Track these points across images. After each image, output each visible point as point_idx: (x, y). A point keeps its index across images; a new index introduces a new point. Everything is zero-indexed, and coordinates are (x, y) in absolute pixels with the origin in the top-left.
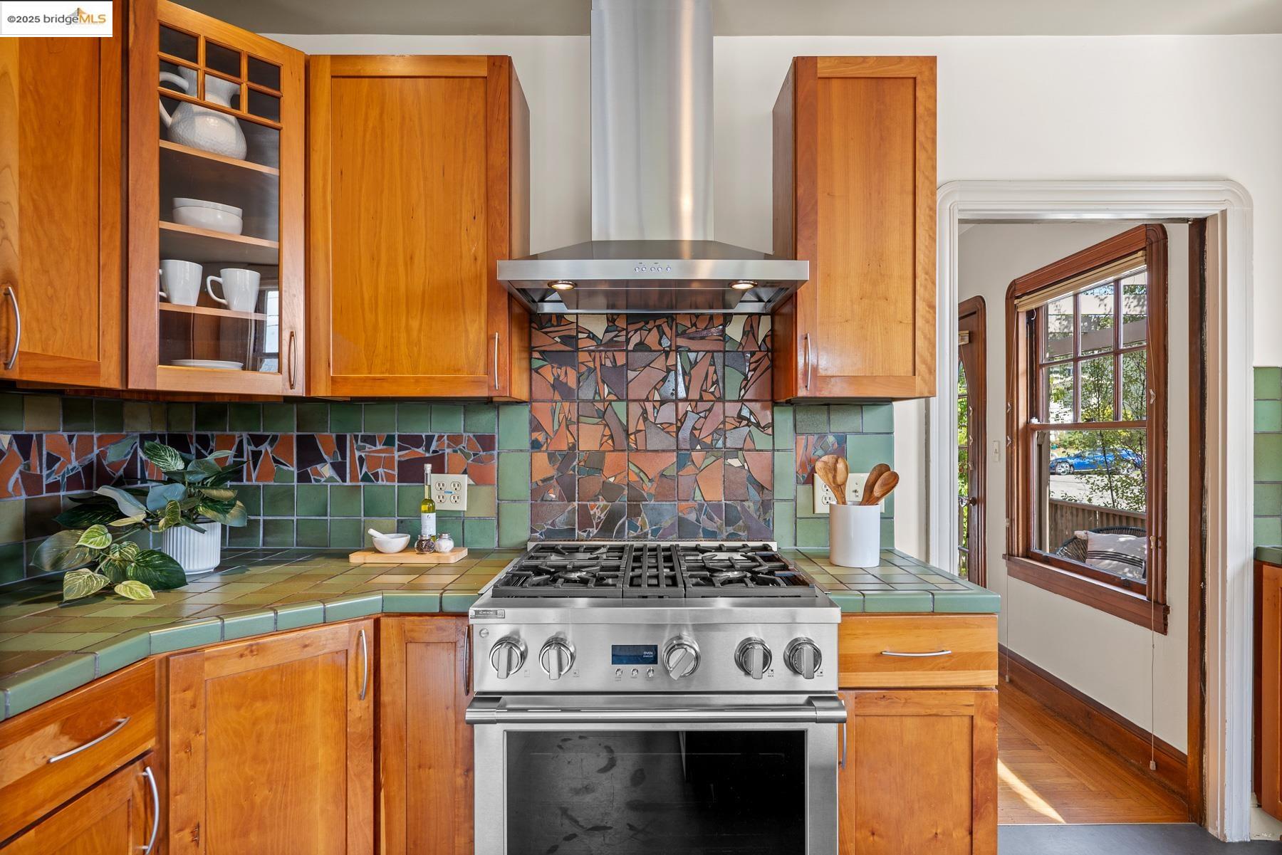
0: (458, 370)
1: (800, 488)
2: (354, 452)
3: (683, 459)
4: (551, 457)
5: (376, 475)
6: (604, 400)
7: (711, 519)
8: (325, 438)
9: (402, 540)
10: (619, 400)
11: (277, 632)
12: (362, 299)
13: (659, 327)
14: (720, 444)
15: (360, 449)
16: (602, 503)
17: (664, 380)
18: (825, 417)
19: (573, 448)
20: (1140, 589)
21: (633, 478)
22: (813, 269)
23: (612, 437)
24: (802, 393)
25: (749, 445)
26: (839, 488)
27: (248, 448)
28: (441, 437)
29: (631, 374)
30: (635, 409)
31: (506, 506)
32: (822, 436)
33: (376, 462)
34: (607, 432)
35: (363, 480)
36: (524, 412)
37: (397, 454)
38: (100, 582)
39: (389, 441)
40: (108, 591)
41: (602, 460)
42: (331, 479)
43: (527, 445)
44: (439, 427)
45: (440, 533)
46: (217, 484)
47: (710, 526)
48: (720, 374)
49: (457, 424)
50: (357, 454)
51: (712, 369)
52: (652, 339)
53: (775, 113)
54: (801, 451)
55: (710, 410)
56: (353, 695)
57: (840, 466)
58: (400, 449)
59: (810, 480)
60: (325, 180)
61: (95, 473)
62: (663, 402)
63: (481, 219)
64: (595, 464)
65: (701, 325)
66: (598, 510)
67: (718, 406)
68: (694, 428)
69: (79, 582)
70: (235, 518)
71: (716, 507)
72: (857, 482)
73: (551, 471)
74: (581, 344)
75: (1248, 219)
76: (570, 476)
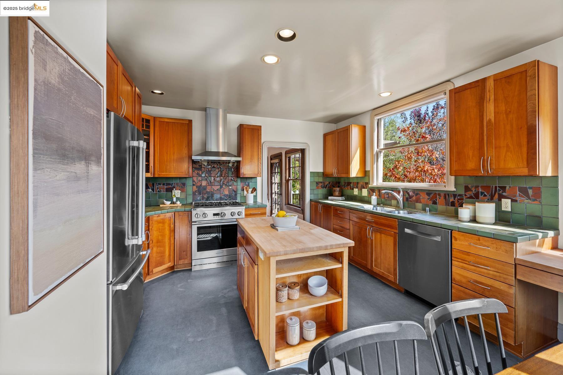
0: (183, 173)
1: (242, 191)
2: (156, 187)
3: (221, 187)
4: (197, 187)
5: (161, 191)
6: (207, 177)
7: (226, 197)
8: (150, 184)
9: (170, 202)
10: (210, 177)
11: (161, 214)
12: (165, 160)
13: (217, 164)
14: (228, 184)
15: (157, 186)
16: (206, 195)
17: (218, 173)
18: (246, 180)
19: (201, 185)
20: (300, 207)
21: (212, 190)
22: (243, 159)
23: (208, 183)
24: (241, 177)
25: (233, 184)
26: (247, 191)
28: (174, 184)
29: (212, 172)
30: (213, 178)
31: (187, 196)
32: (245, 183)
33: (161, 188)
34: (207, 182)
35: (158, 192)
36: (192, 178)
39: (164, 184)
41: (206, 187)
42: (151, 192)
43: (192, 185)
44: (174, 182)
45: (177, 201)
47: (226, 198)
48: (228, 172)
49: (178, 182)
50: (157, 187)
51: (226, 171)
53: (237, 128)
54: (242, 185)
55: (226, 178)
56: (171, 224)
57: (248, 188)
58: (166, 186)
59: (243, 190)
60: (157, 138)
62: (217, 177)
63: (187, 147)
65: (225, 164)
66: (206, 196)
67: (227, 178)
68: (223, 181)
71: (227, 195)
72: (250, 190)
73: (197, 189)
74: (202, 167)
75: (309, 149)
76: (200, 190)
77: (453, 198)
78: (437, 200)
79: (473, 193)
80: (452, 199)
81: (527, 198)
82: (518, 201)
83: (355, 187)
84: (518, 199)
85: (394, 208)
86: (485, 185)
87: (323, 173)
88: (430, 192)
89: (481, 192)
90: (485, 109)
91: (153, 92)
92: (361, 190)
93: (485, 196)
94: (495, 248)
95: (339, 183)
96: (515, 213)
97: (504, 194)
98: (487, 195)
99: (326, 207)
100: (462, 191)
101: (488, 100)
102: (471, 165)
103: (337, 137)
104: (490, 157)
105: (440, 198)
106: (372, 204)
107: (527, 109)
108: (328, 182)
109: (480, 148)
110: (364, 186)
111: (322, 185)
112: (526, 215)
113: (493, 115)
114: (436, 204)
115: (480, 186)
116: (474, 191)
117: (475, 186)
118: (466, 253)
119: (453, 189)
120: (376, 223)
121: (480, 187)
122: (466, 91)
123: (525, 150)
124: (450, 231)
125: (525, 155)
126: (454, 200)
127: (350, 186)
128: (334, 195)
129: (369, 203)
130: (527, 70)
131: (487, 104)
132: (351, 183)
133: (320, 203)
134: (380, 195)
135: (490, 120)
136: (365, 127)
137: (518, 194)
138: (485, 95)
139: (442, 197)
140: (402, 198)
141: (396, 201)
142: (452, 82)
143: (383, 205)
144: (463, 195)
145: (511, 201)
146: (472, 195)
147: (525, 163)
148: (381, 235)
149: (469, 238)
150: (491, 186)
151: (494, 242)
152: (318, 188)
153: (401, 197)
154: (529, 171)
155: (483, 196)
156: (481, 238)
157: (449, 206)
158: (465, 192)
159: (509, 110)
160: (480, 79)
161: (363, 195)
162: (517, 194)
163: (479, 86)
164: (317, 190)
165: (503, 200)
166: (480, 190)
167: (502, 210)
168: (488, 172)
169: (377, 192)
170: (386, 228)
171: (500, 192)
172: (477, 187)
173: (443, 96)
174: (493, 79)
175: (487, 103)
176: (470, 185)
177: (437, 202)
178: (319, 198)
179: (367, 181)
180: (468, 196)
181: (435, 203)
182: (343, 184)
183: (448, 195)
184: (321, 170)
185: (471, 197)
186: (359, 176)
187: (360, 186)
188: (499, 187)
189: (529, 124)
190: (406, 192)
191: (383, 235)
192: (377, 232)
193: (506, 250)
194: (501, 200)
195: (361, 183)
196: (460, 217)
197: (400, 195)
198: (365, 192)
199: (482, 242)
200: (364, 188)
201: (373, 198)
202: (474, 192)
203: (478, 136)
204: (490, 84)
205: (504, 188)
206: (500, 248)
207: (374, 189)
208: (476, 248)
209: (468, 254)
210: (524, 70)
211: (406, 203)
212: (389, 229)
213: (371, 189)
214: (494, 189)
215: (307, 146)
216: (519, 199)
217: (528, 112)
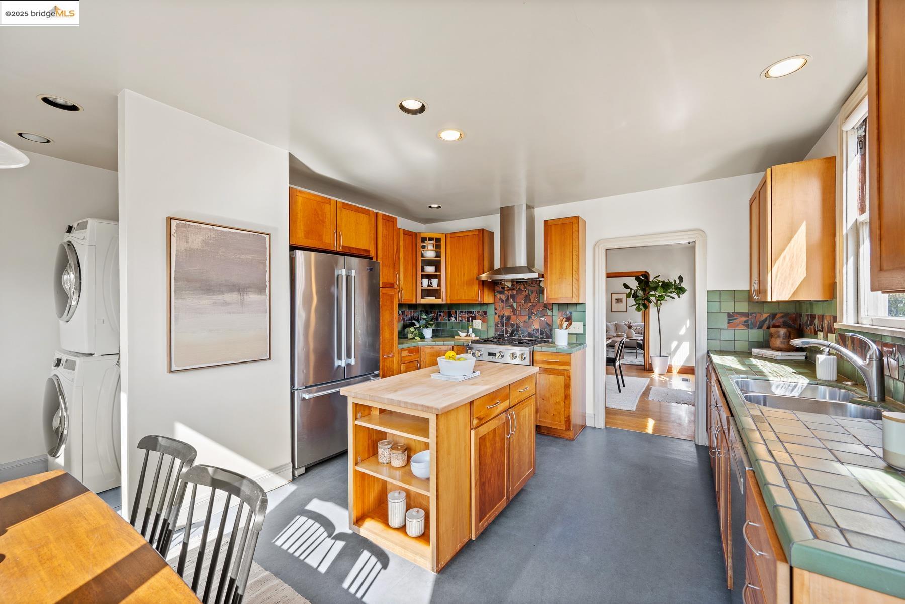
3: (530, 317)
4: (499, 316)
6: (511, 303)
8: (453, 311)
9: (465, 334)
10: (515, 303)
13: (524, 284)
14: (539, 314)
16: (510, 328)
17: (525, 298)
18: (566, 307)
19: (504, 314)
21: (518, 322)
22: (546, 275)
23: (513, 312)
25: (546, 314)
27: (439, 314)
28: (476, 312)
29: (518, 296)
30: (518, 305)
31: (489, 328)
33: (462, 317)
34: (512, 310)
35: (460, 321)
36: (493, 306)
37: (467, 315)
38: (413, 337)
39: (465, 312)
40: (414, 338)
41: (511, 317)
42: (454, 321)
43: (494, 314)
44: (475, 310)
46: (431, 321)
47: (536, 335)
48: (539, 296)
49: (479, 309)
50: (459, 315)
51: (537, 295)
52: (522, 287)
54: (560, 316)
55: (536, 305)
61: (412, 318)
62: (525, 304)
63: (477, 265)
64: (509, 318)
66: (510, 330)
67: (538, 304)
68: (532, 310)
69: (410, 336)
70: (433, 327)
71: (538, 330)
73: (499, 320)
74: (506, 289)
75: (705, 242)
76: (504, 321)
87: (749, 294)
91: (430, 207)
95: (800, 316)
108: (769, 315)
111: (747, 322)
127: (814, 325)
128: (772, 346)
136: (830, 160)
140: (875, 367)
143: (854, 384)
152: (732, 327)
153: (871, 364)
164: (731, 330)
187: (825, 324)
195: (828, 318)
197: (868, 357)
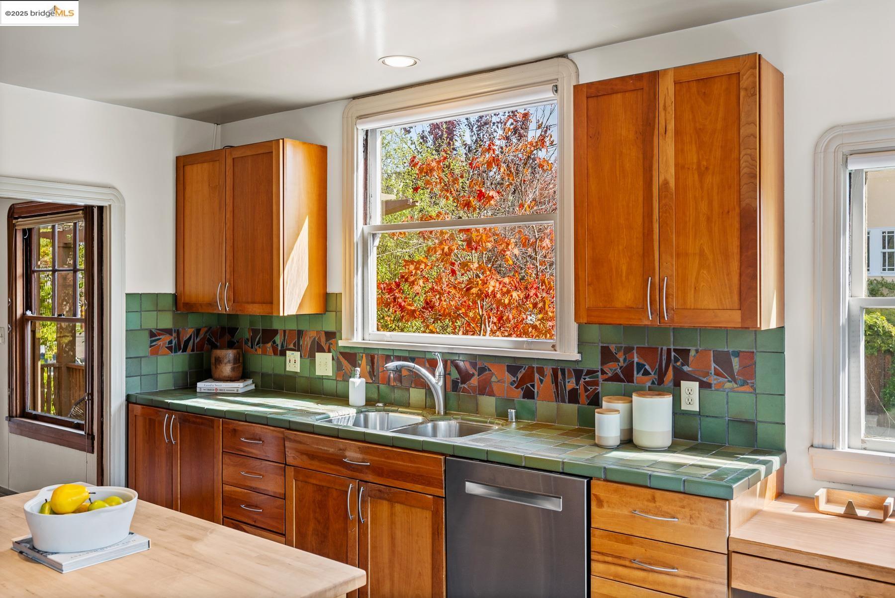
75: (123, 211)
77: (574, 380)
78: (536, 387)
79: (621, 368)
80: (571, 384)
81: (730, 379)
82: (713, 385)
83: (292, 346)
84: (713, 379)
85: (418, 414)
86: (646, 345)
87: (176, 297)
88: (518, 364)
89: (637, 363)
90: (656, 151)
92: (312, 357)
93: (646, 373)
94: (689, 516)
95: (233, 331)
96: (707, 416)
97: (686, 368)
98: (650, 370)
99: (194, 423)
100: (594, 363)
101: (662, 130)
102: (625, 297)
103: (229, 174)
104: (666, 278)
105: (541, 381)
106: (350, 404)
107: (740, 167)
108: (193, 330)
109: (644, 253)
110: (323, 344)
111: (170, 342)
112: (727, 418)
113: (672, 170)
114: (534, 398)
115: (635, 347)
116: (621, 360)
117: (625, 347)
118: (624, 537)
119: (575, 356)
120: (377, 470)
121: (635, 351)
122: (614, 96)
123: (735, 265)
124: (586, 481)
125: (735, 280)
126: (577, 384)
127: (274, 342)
128: (216, 375)
129: (342, 399)
130: (739, 73)
131: (660, 141)
132: (275, 332)
133: (170, 408)
134: (372, 374)
135: (666, 183)
136: (324, 149)
137: (713, 367)
138: (655, 117)
139: (548, 379)
140: (441, 383)
141: (424, 391)
142: (571, 60)
143: (385, 405)
144: (598, 371)
145: (701, 386)
146: (619, 371)
147: (736, 298)
148: (392, 507)
149: (631, 497)
150: (660, 349)
151: (685, 503)
152: (155, 351)
153: (439, 380)
154: (743, 319)
155: (643, 375)
156: (658, 494)
157: (565, 402)
158: (603, 363)
159: (705, 163)
160: (647, 73)
161: (319, 372)
162: (710, 369)
163: (643, 89)
164: (153, 358)
165: (684, 384)
166: (636, 360)
167: (682, 408)
168: (661, 316)
169: (364, 362)
170: (409, 486)
171: (679, 364)
172: (628, 350)
173: (550, 95)
174: (673, 80)
175: (660, 138)
176: (614, 346)
177: (536, 391)
178: (160, 388)
179: (331, 328)
180: (610, 375)
181: (529, 394)
182: (248, 335)
183: (563, 371)
184: (169, 288)
185: (615, 378)
186: (307, 311)
187: (307, 342)
188: (675, 350)
189: (744, 204)
190: (453, 362)
191: (398, 507)
192: (381, 498)
193: (711, 521)
194: (679, 385)
195: (313, 334)
196: (600, 437)
197: (437, 374)
198: (324, 365)
199: (661, 504)
200: (321, 350)
201: (354, 383)
202: (621, 363)
203: (639, 220)
204: (667, 89)
205: (684, 354)
206: (699, 517)
207: (355, 355)
208: (647, 520)
209: (628, 538)
210: (734, 71)
211: (452, 394)
212: (418, 487)
213: (344, 354)
214: (664, 357)
215: (112, 197)
216: (715, 382)
217: (741, 175)
